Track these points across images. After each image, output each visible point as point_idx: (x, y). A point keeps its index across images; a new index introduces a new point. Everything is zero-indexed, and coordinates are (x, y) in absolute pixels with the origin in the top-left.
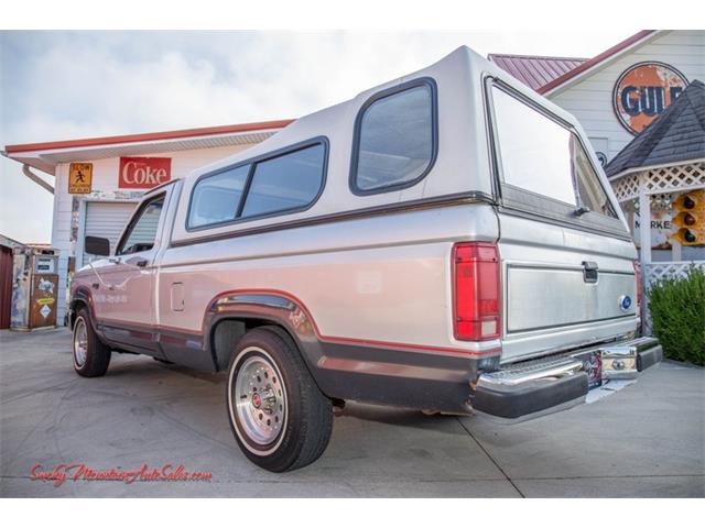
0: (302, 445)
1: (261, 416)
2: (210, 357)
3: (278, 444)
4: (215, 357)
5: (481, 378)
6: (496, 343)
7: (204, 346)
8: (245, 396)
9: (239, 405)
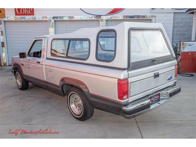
0: (87, 116)
1: (77, 108)
2: (62, 92)
3: (82, 115)
4: (63, 92)
5: (123, 107)
6: (127, 100)
7: (60, 89)
8: (72, 103)
9: (71, 106)
